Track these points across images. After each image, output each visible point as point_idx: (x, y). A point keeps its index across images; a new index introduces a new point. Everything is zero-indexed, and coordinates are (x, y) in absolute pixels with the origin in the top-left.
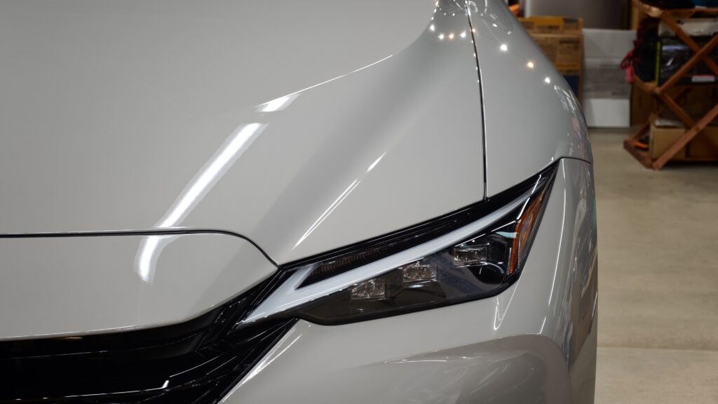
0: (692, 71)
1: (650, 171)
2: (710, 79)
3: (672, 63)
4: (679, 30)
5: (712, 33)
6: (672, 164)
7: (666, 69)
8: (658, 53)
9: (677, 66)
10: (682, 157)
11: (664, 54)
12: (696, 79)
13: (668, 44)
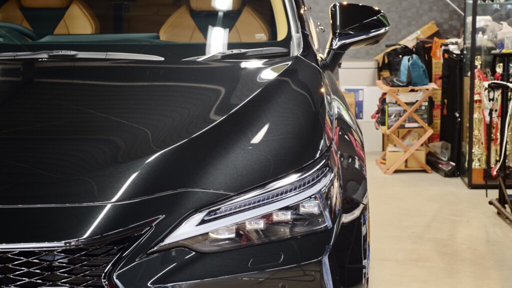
0: (405, 121)
1: (386, 175)
2: (416, 125)
3: (395, 117)
4: (398, 99)
5: (415, 101)
6: (396, 172)
7: (391, 120)
8: (387, 111)
9: (397, 118)
10: (403, 168)
11: (389, 112)
12: (407, 125)
13: (391, 106)
